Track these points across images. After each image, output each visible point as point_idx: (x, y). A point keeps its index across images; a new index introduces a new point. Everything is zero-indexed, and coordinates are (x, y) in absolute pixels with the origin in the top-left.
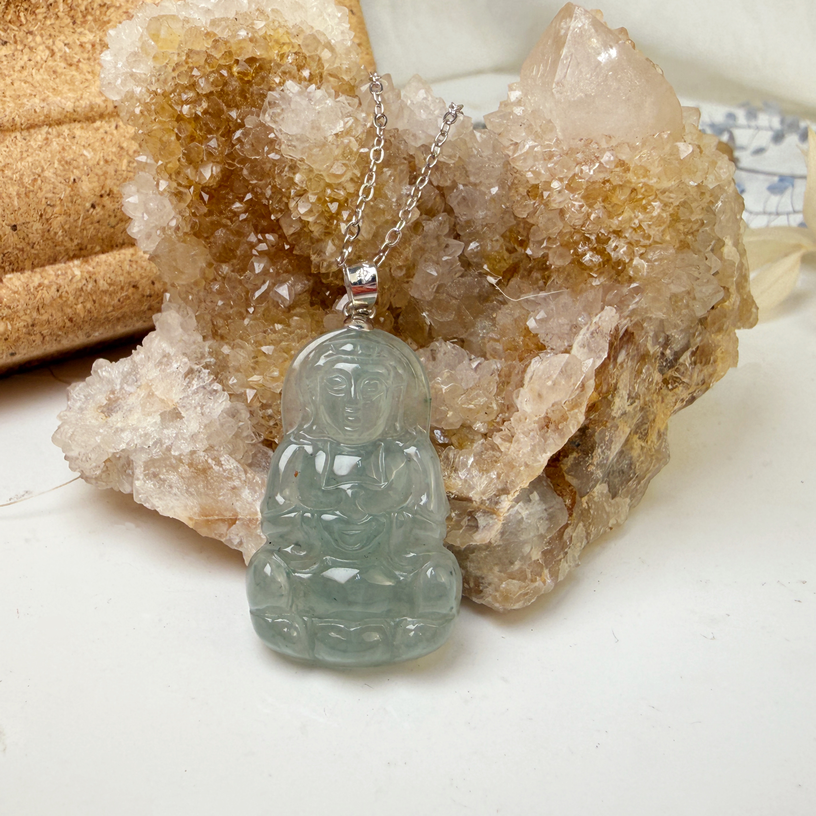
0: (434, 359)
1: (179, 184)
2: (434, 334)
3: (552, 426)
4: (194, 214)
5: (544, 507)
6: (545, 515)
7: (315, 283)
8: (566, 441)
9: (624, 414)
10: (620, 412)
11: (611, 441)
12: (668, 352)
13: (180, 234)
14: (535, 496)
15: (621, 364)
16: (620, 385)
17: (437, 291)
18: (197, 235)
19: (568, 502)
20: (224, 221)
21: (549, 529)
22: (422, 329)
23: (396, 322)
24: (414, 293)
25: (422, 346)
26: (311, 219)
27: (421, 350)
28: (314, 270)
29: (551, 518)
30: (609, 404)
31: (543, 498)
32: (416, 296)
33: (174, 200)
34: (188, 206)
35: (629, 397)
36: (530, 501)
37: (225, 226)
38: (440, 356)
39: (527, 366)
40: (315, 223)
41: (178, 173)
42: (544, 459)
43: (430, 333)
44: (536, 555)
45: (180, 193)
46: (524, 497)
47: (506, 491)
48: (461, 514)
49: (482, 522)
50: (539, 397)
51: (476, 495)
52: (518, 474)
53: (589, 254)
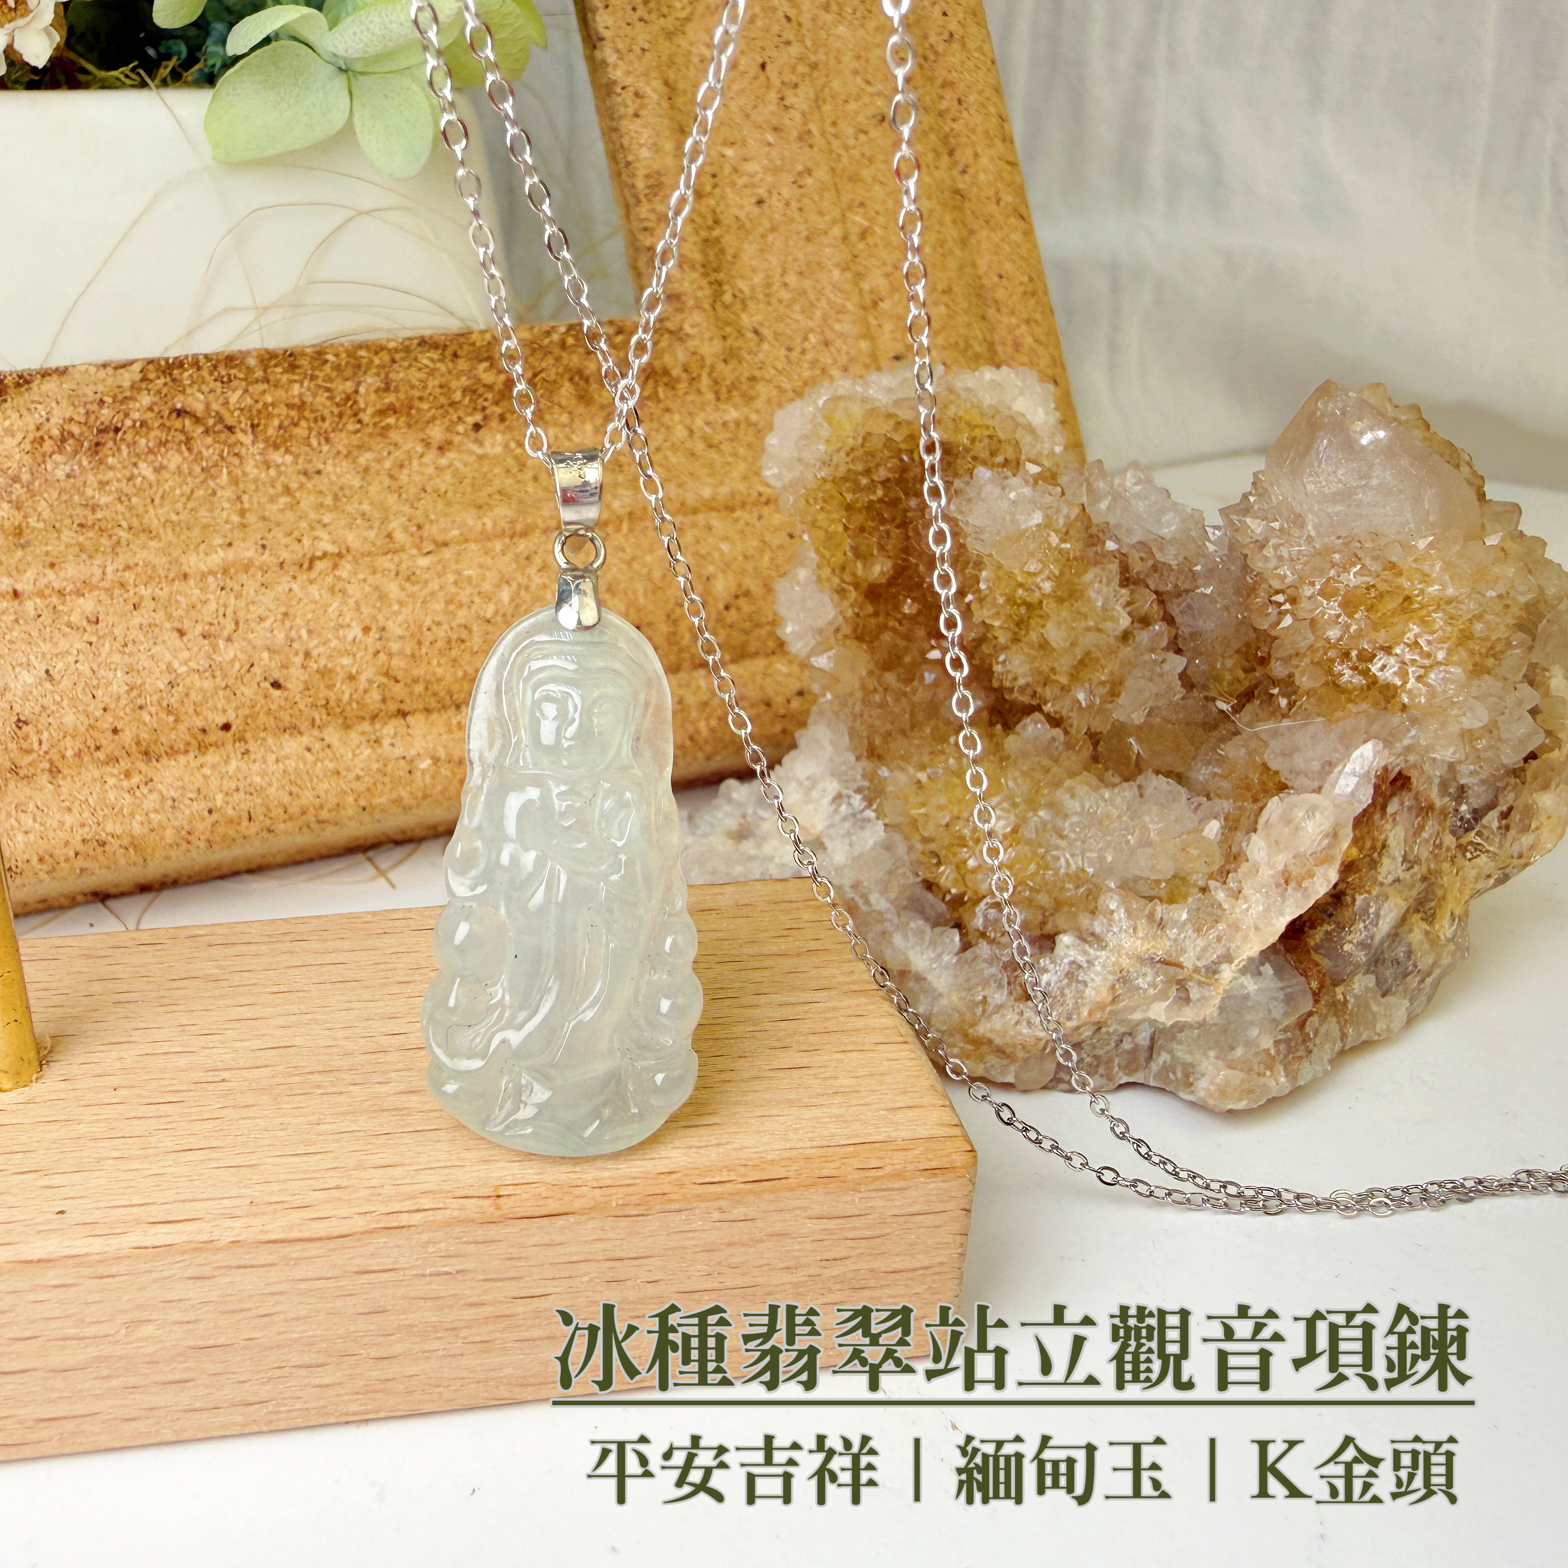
0: (1141, 796)
1: (843, 581)
2: (1143, 766)
3: (1293, 884)
4: (857, 615)
5: (1280, 985)
6: (1281, 995)
7: (997, 699)
8: (1311, 903)
9: (1396, 880)
10: (1388, 877)
11: (1376, 915)
13: (840, 636)
14: (1268, 969)
15: (1391, 815)
17: (1149, 714)
18: (859, 638)
19: (1314, 985)
20: (891, 624)
21: (1285, 1014)
22: (1128, 758)
23: (1095, 749)
24: (1118, 715)
25: (1127, 780)
26: (997, 623)
27: (1125, 784)
28: (996, 684)
29: (1289, 999)
30: (1374, 864)
31: (1279, 972)
32: (1122, 719)
33: (836, 596)
34: (852, 606)
35: (1405, 858)
36: (1260, 974)
37: (894, 630)
38: (1148, 792)
39: (1262, 809)
40: (1001, 627)
41: (843, 568)
42: (1281, 924)
43: (1137, 764)
44: (1267, 1044)
45: (844, 590)
46: (1252, 968)
47: (1228, 958)
48: (1168, 982)
49: (1194, 993)
50: (1276, 845)
51: (1188, 960)
52: (1245, 939)
53: (1348, 673)
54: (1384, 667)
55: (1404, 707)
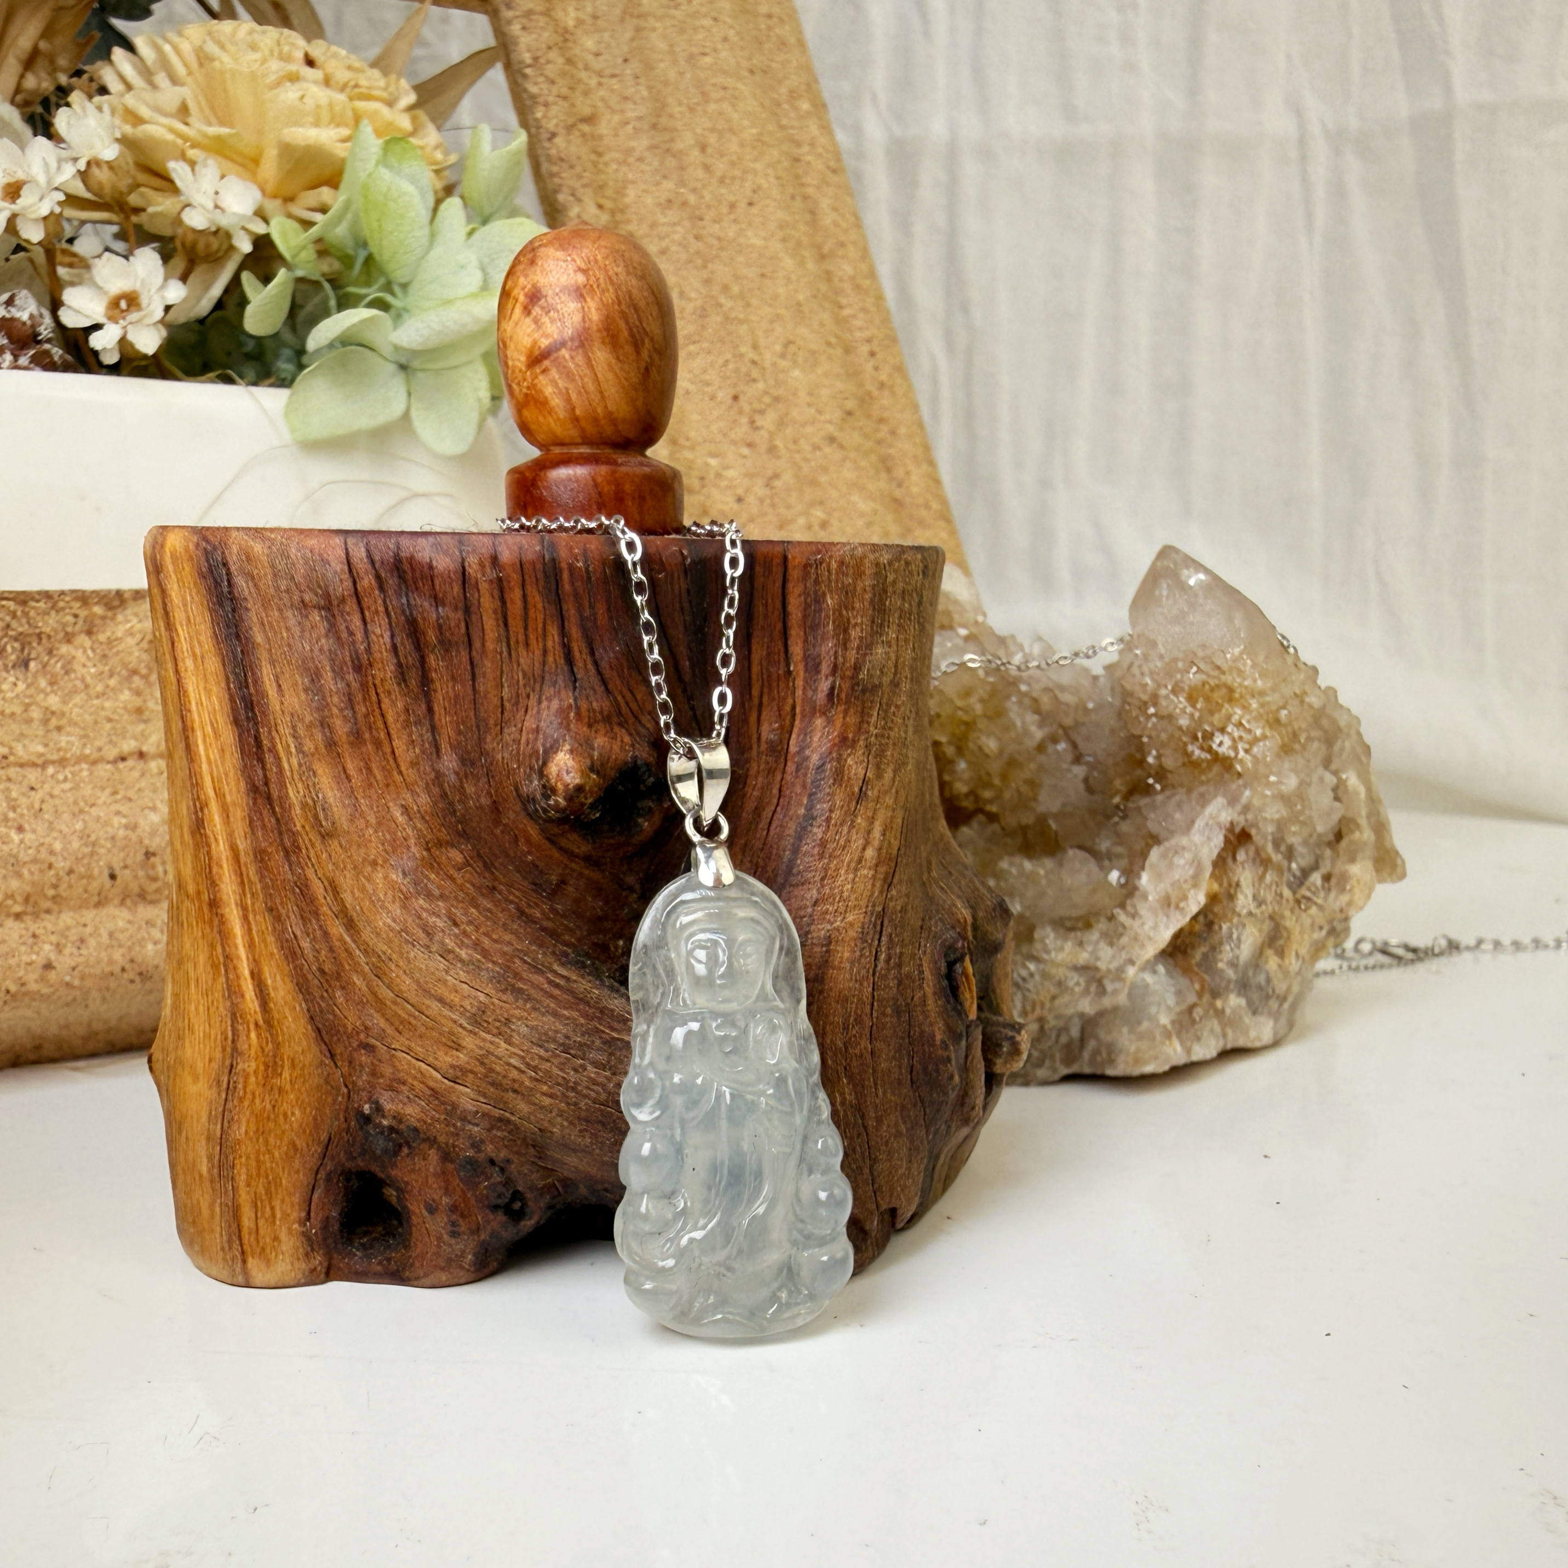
3: (1173, 905)
5: (1171, 981)
6: (1173, 989)
9: (1250, 914)
10: (1244, 912)
11: (1239, 939)
12: (1294, 866)
14: (1161, 969)
15: (1242, 863)
16: (1243, 883)
17: (1062, 806)
19: (1197, 986)
21: (1178, 1003)
24: (1042, 809)
29: (1179, 993)
30: (1231, 897)
31: (1168, 972)
32: (1044, 811)
35: (1254, 897)
36: (1156, 972)
38: (1067, 862)
42: (1167, 935)
44: (1164, 1020)
46: (1150, 966)
47: (1131, 962)
48: (1088, 983)
49: (1109, 987)
50: (1158, 877)
51: (1102, 965)
52: (1143, 946)
53: (1197, 752)
54: (1221, 744)
55: (1239, 775)
